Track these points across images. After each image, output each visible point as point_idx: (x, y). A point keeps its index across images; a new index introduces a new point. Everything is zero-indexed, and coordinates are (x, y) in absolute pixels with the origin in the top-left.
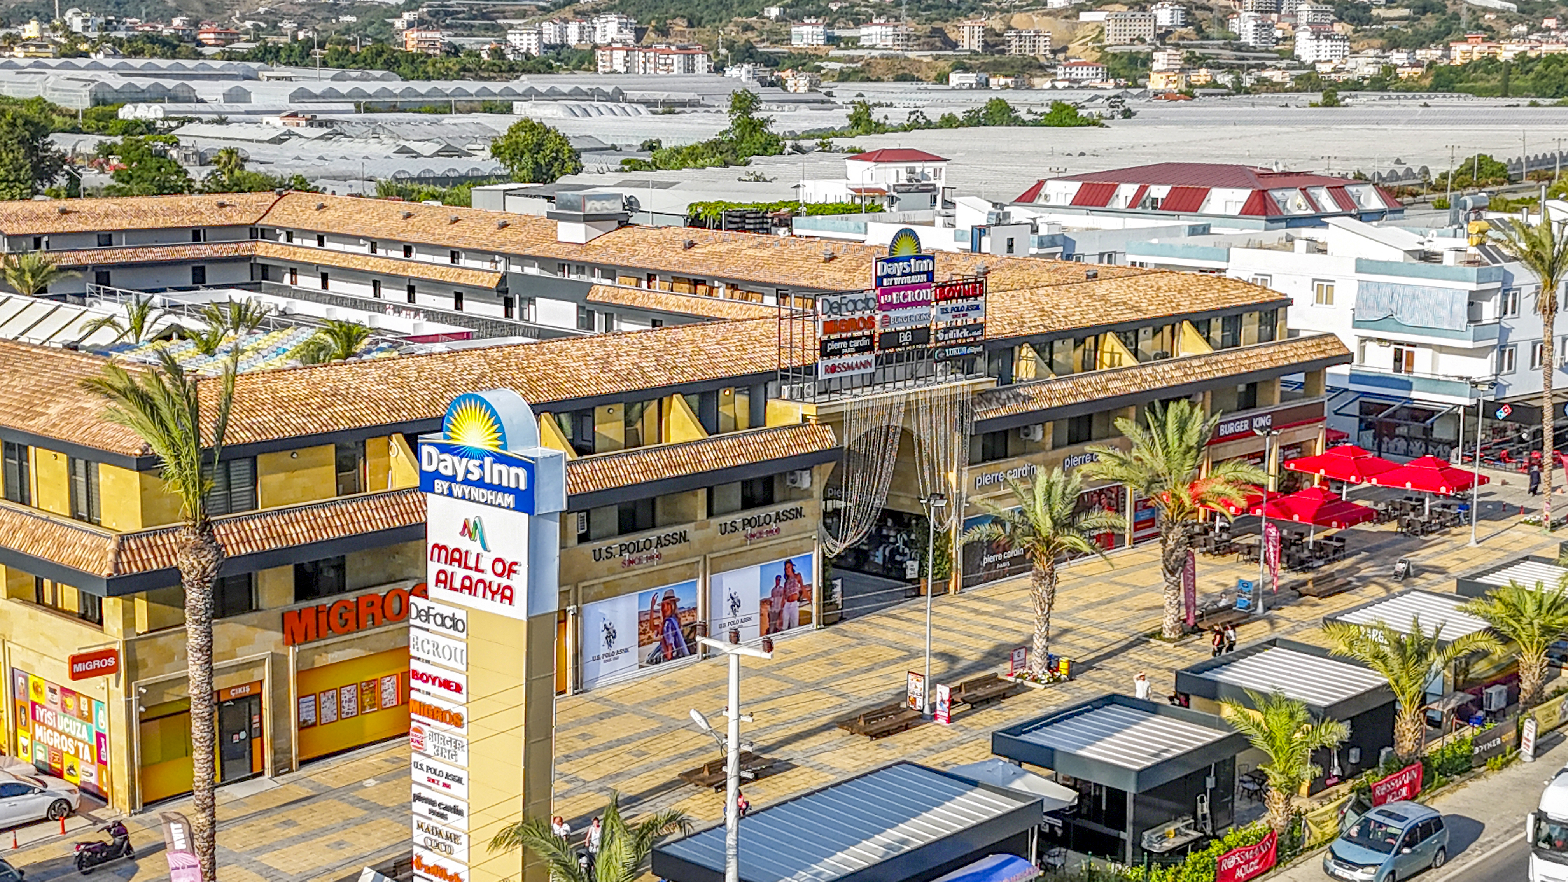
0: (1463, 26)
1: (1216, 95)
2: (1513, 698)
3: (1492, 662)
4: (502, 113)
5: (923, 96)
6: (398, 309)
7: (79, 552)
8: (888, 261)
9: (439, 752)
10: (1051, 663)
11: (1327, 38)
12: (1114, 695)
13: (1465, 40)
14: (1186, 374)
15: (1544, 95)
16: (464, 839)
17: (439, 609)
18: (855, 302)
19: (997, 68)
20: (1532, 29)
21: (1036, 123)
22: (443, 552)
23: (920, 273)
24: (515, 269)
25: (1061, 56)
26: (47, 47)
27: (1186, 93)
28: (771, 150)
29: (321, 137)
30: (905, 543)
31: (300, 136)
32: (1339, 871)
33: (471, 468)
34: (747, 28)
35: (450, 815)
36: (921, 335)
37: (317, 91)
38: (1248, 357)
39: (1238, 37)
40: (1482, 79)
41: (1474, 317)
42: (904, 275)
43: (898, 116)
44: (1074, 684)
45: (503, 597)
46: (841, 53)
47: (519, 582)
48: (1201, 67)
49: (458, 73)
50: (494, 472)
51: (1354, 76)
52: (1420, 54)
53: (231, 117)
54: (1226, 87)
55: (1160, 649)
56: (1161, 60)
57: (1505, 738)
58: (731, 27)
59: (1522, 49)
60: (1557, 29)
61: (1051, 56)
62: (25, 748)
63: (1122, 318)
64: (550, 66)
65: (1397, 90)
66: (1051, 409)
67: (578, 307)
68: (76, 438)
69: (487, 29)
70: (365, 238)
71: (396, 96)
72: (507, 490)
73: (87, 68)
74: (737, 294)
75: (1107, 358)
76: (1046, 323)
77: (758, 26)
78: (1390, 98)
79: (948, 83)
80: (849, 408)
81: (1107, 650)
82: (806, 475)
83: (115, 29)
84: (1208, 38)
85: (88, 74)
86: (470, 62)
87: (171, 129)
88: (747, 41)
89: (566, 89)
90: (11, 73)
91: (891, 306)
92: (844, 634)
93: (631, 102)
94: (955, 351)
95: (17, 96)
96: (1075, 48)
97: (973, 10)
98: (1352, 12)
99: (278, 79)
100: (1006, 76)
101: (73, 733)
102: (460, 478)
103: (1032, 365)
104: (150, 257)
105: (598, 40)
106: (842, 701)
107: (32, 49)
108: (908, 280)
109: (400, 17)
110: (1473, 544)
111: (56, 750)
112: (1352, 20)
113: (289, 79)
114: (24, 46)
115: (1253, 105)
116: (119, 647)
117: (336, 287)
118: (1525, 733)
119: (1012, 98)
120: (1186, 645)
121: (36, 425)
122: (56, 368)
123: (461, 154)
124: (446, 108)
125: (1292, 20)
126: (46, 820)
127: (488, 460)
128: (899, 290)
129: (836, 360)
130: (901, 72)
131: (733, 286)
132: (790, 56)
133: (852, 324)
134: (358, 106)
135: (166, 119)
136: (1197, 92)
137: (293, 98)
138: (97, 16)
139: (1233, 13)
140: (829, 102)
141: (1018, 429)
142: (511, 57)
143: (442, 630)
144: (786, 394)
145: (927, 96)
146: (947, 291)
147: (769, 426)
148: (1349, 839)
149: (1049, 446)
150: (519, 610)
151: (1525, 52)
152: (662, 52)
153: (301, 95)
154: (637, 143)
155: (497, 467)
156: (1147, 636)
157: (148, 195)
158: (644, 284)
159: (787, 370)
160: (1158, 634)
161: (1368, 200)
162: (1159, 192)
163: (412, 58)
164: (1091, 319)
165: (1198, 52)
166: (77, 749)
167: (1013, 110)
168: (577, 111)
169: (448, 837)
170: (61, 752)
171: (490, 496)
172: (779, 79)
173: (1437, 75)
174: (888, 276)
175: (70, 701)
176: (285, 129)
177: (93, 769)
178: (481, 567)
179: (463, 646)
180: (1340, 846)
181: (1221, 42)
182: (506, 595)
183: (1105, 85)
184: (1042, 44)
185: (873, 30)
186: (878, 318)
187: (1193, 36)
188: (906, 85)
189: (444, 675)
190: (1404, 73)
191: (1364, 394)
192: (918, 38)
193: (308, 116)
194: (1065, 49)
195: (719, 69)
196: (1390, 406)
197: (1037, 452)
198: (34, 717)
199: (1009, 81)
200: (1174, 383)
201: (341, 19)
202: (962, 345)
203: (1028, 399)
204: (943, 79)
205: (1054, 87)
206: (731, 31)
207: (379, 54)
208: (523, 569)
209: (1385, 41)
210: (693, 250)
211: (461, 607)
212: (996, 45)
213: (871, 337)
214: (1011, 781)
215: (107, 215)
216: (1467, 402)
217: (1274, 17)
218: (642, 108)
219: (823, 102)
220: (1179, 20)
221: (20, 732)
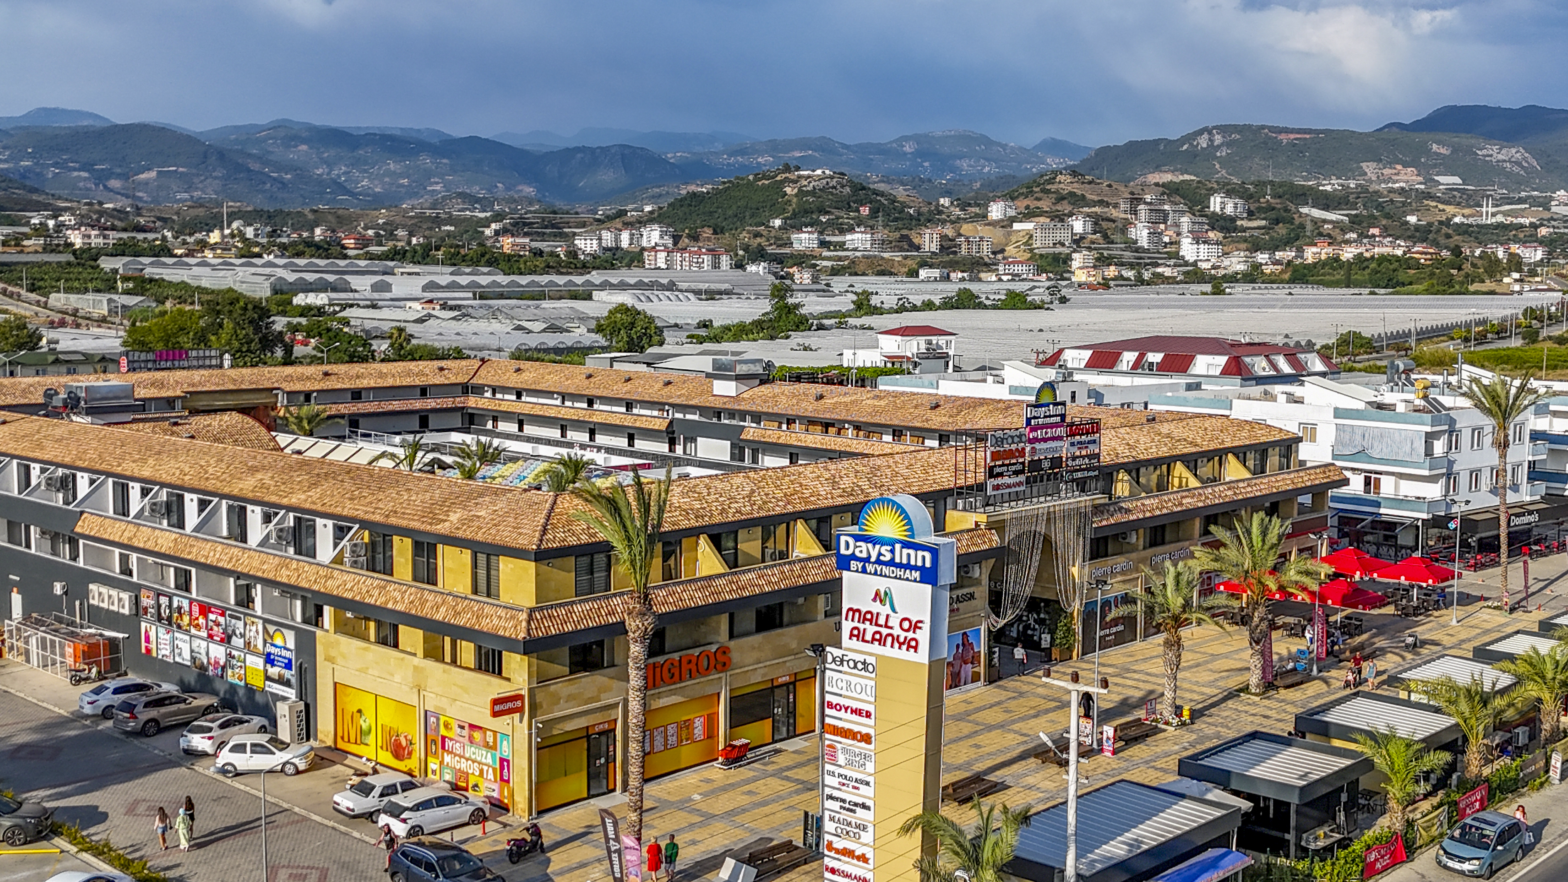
0: (1308, 234)
1: (1122, 286)
2: (1533, 736)
3: (1517, 709)
4: (585, 299)
5: (900, 286)
6: (583, 447)
7: (495, 621)
8: (1035, 406)
9: (850, 763)
10: (1178, 710)
11: (1204, 242)
12: (1256, 732)
13: (1315, 245)
14: (1235, 494)
15: (1378, 286)
16: (871, 829)
17: (851, 655)
18: (1012, 437)
19: (954, 265)
20: (1362, 236)
21: (995, 307)
22: (857, 614)
23: (1056, 416)
24: (679, 416)
25: (1000, 256)
26: (230, 250)
27: (1103, 284)
28: (802, 328)
29: (454, 318)
30: (1035, 621)
31: (438, 318)
32: (1451, 864)
33: (883, 551)
34: (757, 235)
35: (858, 809)
36: (1056, 462)
37: (444, 283)
38: (1277, 481)
39: (1136, 242)
40: (1329, 274)
41: (1429, 452)
42: (1045, 417)
43: (891, 302)
44: (1195, 726)
45: (909, 647)
46: (831, 253)
47: (923, 636)
48: (1110, 265)
49: (543, 269)
50: (902, 555)
51: (1230, 271)
52: (1279, 255)
53: (380, 303)
54: (1130, 280)
55: (1250, 701)
56: (1078, 260)
57: (1538, 766)
58: (744, 234)
59: (1359, 251)
60: (1379, 236)
61: (992, 256)
62: (434, 772)
63: (1185, 451)
64: (613, 265)
65: (1263, 282)
66: (1145, 519)
67: (732, 444)
68: (480, 537)
69: (555, 236)
70: (558, 393)
71: (503, 286)
72: (915, 568)
73: (263, 266)
74: (861, 433)
75: (1176, 482)
76: (1134, 454)
77: (764, 233)
78: (1260, 288)
79: (917, 276)
80: (1008, 517)
81: (1210, 701)
82: (977, 567)
83: (279, 236)
84: (1112, 243)
85: (268, 271)
86: (552, 261)
87: (337, 313)
88: (760, 244)
89: (632, 281)
90: (208, 269)
91: (1036, 440)
92: (1005, 689)
93: (681, 291)
94: (1079, 475)
95: (213, 287)
96: (1010, 250)
97: (929, 221)
98: (1222, 223)
99: (409, 274)
100: (963, 272)
101: (479, 759)
102: (873, 559)
103: (1127, 486)
104: (391, 408)
105: (645, 244)
106: (1026, 739)
107: (219, 251)
108: (1048, 420)
109: (489, 227)
110: (1454, 622)
111: (463, 772)
112: (1221, 230)
113: (418, 274)
114: (212, 249)
115: (1158, 294)
116: (525, 692)
117: (530, 430)
118: (1553, 762)
119: (974, 287)
120: (1268, 698)
121: (442, 528)
122: (440, 487)
123: (562, 330)
124: (541, 296)
125: (1176, 229)
126: (467, 824)
127: (898, 546)
128: (1042, 428)
129: (1000, 481)
130: (879, 268)
131: (857, 427)
132: (792, 256)
133: (1010, 454)
134: (475, 294)
135: (330, 305)
136: (1112, 283)
137: (425, 288)
138: (266, 226)
139: (1131, 223)
140: (829, 291)
141: (1117, 535)
142: (582, 257)
143: (855, 671)
144: (960, 507)
145: (903, 286)
146: (1075, 430)
147: (947, 530)
148: (1452, 838)
149: (1141, 547)
150: (922, 656)
151: (1362, 254)
152: (695, 253)
153: (431, 286)
154: (695, 322)
155: (905, 551)
156: (1237, 691)
157: (342, 362)
158: (784, 427)
159: (961, 488)
160: (1246, 689)
161: (1313, 364)
162: (1156, 357)
163: (509, 258)
164: (1164, 451)
165: (1105, 253)
166: (481, 771)
167: (978, 297)
168: (642, 298)
169: (858, 826)
170: (468, 774)
171: (900, 572)
172: (788, 273)
173: (1294, 271)
174: (1035, 418)
175: (477, 735)
176: (425, 312)
177: (495, 786)
178: (889, 624)
179: (873, 683)
180: (1446, 842)
181: (1123, 246)
182: (912, 645)
183: (1039, 278)
184: (985, 247)
185: (856, 236)
186: (1028, 449)
187: (1101, 241)
188: (886, 278)
189: (855, 705)
190: (1267, 270)
191: (1342, 510)
192: (891, 242)
193: (441, 302)
194: (1002, 251)
195: (740, 266)
196: (1364, 520)
197: (1133, 551)
198: (443, 747)
199: (965, 275)
200: (1227, 500)
201: (443, 228)
202: (1084, 470)
203: (1128, 511)
204: (914, 273)
205: (1000, 280)
206: (745, 237)
207: (483, 255)
208: (926, 627)
209: (1249, 245)
210: (823, 401)
211: (871, 654)
212: (950, 248)
213: (1023, 463)
214: (1205, 794)
215: (358, 377)
216: (1424, 516)
217: (1162, 226)
218: (690, 295)
219: (824, 291)
220: (1089, 228)
221: (429, 759)
